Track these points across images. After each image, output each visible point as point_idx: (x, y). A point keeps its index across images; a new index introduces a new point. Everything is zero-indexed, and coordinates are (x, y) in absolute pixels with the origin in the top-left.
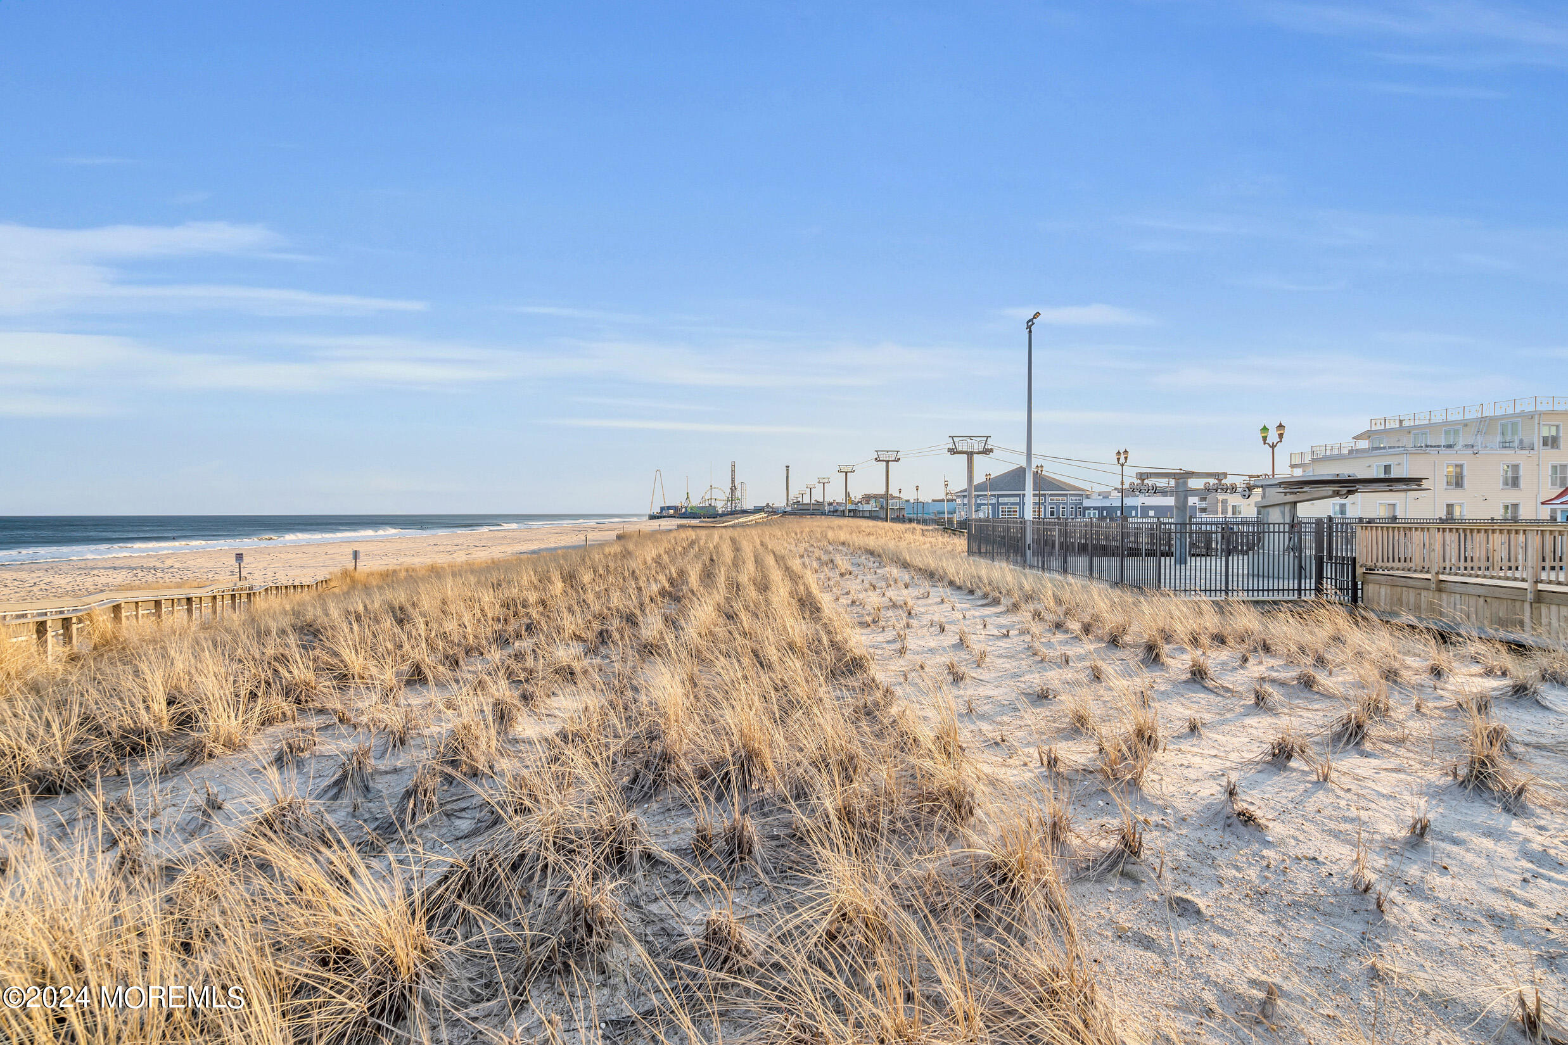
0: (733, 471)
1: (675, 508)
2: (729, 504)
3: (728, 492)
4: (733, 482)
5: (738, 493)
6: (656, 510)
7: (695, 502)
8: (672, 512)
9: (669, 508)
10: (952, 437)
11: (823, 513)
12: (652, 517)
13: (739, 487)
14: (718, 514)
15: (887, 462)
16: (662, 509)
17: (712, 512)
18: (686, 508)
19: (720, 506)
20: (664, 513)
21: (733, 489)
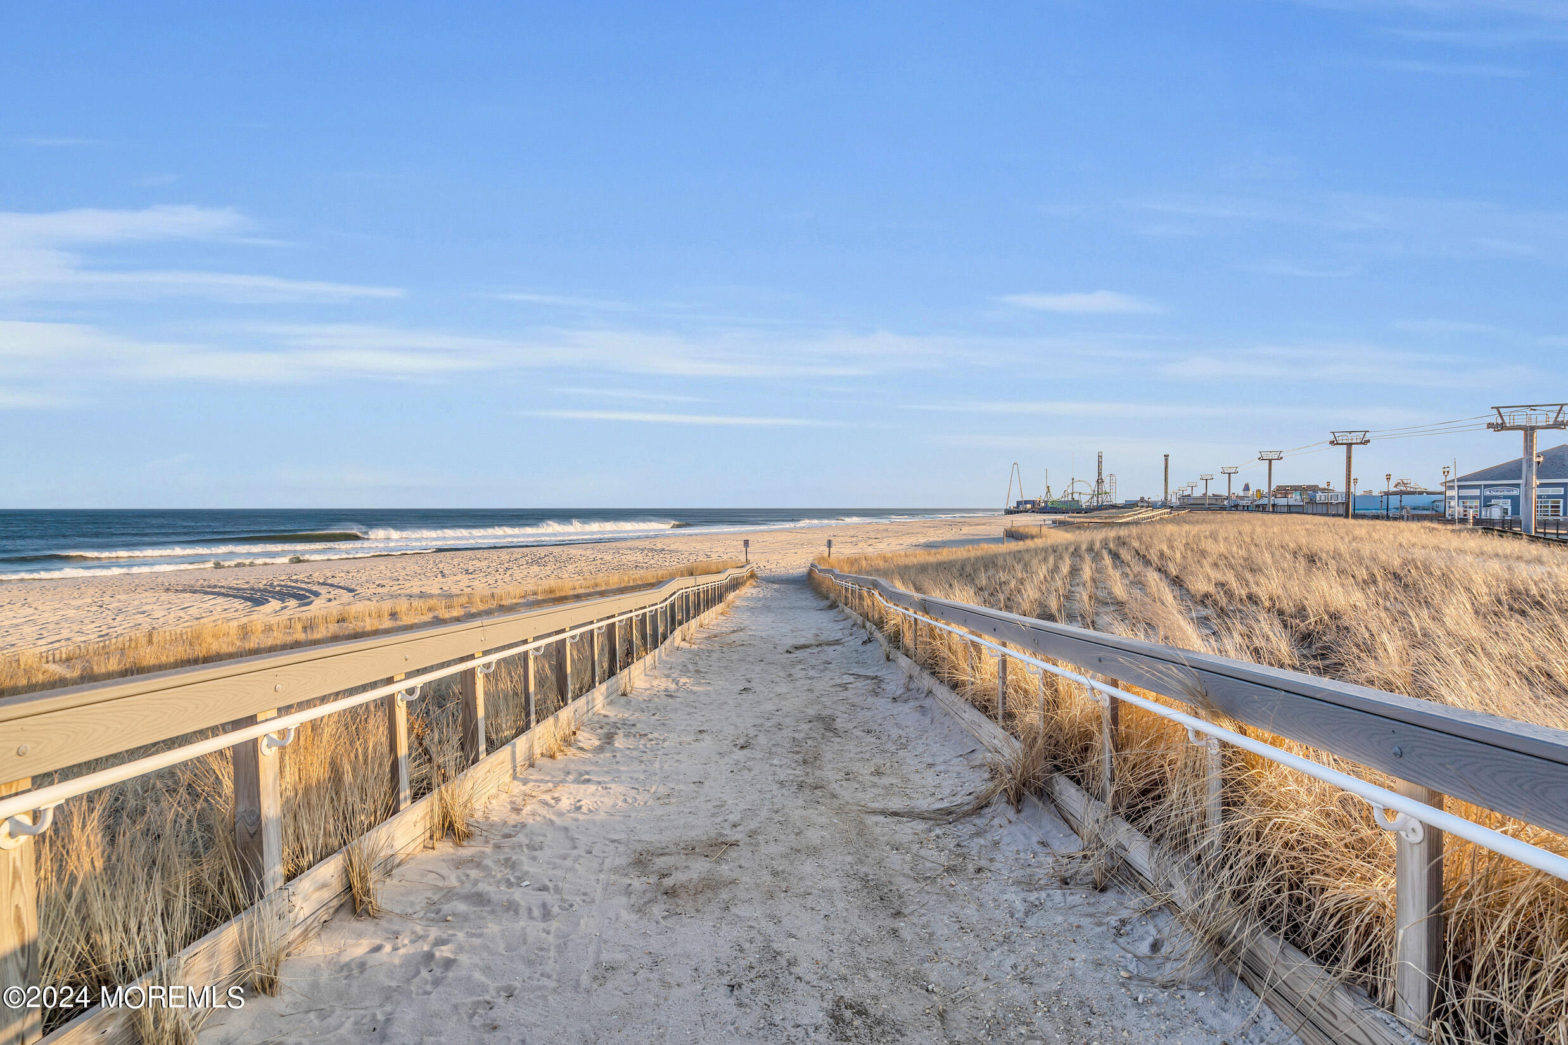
0: (1100, 463)
1: (1033, 503)
2: (1095, 498)
3: (1094, 484)
4: (1100, 474)
5: (1106, 487)
6: (1012, 505)
7: (1057, 495)
8: (1029, 506)
9: (1026, 502)
10: (1498, 408)
11: (1223, 508)
12: (1009, 512)
13: (1106, 480)
14: (1083, 510)
15: (1349, 445)
16: (1019, 503)
17: (1075, 506)
18: (1046, 502)
19: (1084, 501)
20: (1021, 508)
21: (1100, 481)
